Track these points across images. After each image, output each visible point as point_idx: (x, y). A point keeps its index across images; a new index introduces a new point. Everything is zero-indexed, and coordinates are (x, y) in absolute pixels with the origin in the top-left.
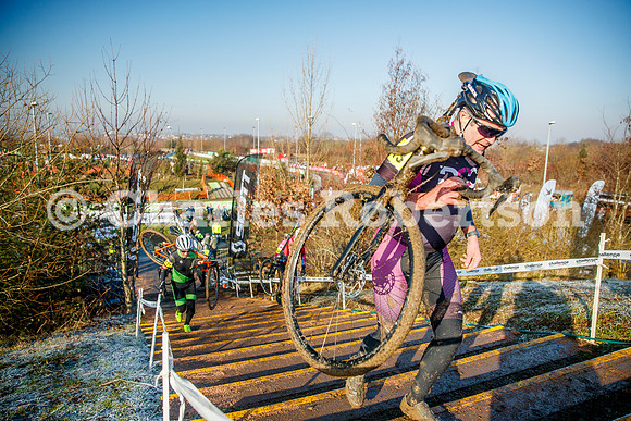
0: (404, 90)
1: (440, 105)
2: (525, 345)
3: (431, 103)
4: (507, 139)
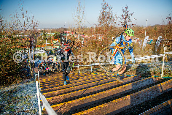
0: (106, 12)
2: (143, 80)
3: (114, 15)
4: (135, 24)
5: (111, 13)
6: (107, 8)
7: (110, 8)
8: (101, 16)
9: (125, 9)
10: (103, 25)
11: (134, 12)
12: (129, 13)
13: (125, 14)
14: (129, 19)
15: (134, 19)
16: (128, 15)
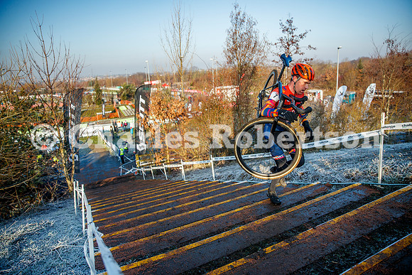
0: (242, 32)
1: (266, 40)
3: (260, 40)
6: (245, 23)
7: (249, 22)
13: (286, 36)
14: (297, 48)
15: (310, 46)
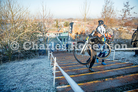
0: (108, 6)
1: (117, 9)
3: (115, 9)
4: (134, 17)
5: (112, 8)
6: (110, 3)
7: (112, 3)
8: (104, 10)
9: (126, 4)
10: (105, 17)
11: (135, 6)
12: (129, 7)
13: (125, 8)
14: (129, 13)
15: (134, 12)
16: (128, 9)
